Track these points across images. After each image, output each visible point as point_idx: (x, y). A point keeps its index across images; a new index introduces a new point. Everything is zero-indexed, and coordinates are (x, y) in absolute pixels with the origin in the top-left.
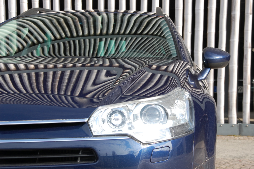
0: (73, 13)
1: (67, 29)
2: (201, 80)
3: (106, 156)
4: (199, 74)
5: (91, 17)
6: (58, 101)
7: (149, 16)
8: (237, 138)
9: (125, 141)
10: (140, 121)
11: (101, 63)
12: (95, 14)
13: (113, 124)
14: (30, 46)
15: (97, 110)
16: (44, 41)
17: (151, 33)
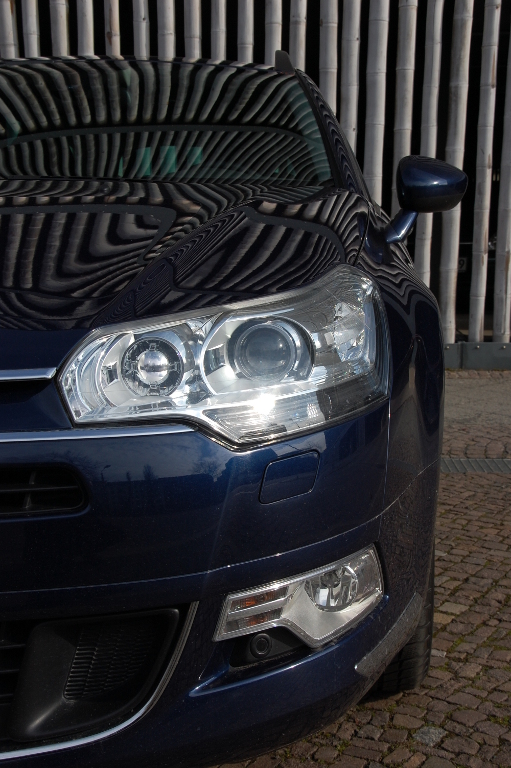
0: (69, 63)
2: (396, 243)
3: (126, 480)
4: (388, 227)
8: (454, 374)
11: (142, 194)
12: (126, 64)
13: (140, 383)
15: (87, 340)
17: (263, 119)
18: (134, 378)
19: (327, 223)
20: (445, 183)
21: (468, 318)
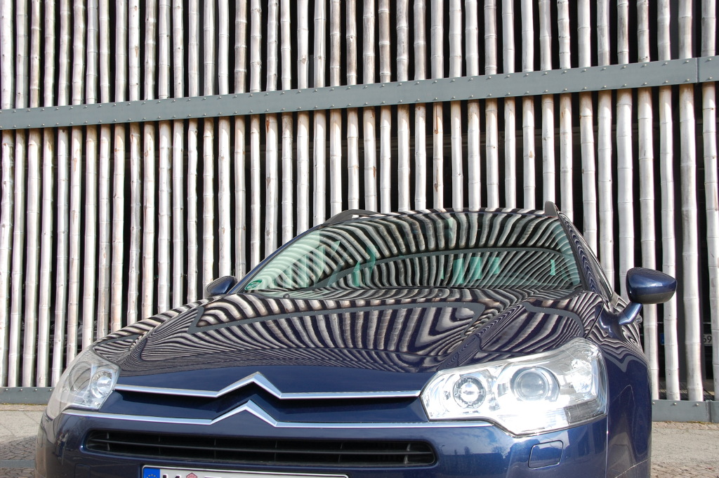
0: (411, 216)
1: (401, 241)
2: (625, 325)
3: (454, 454)
4: (621, 314)
5: (440, 221)
6: (385, 363)
7: (538, 217)
8: (704, 426)
9: (488, 430)
10: (511, 397)
11: (458, 296)
12: (448, 215)
13: (463, 401)
14: (342, 269)
15: (435, 377)
16: (365, 261)
17: (541, 244)
18: (459, 397)
19: (572, 311)
20: (660, 284)
21: (713, 382)
